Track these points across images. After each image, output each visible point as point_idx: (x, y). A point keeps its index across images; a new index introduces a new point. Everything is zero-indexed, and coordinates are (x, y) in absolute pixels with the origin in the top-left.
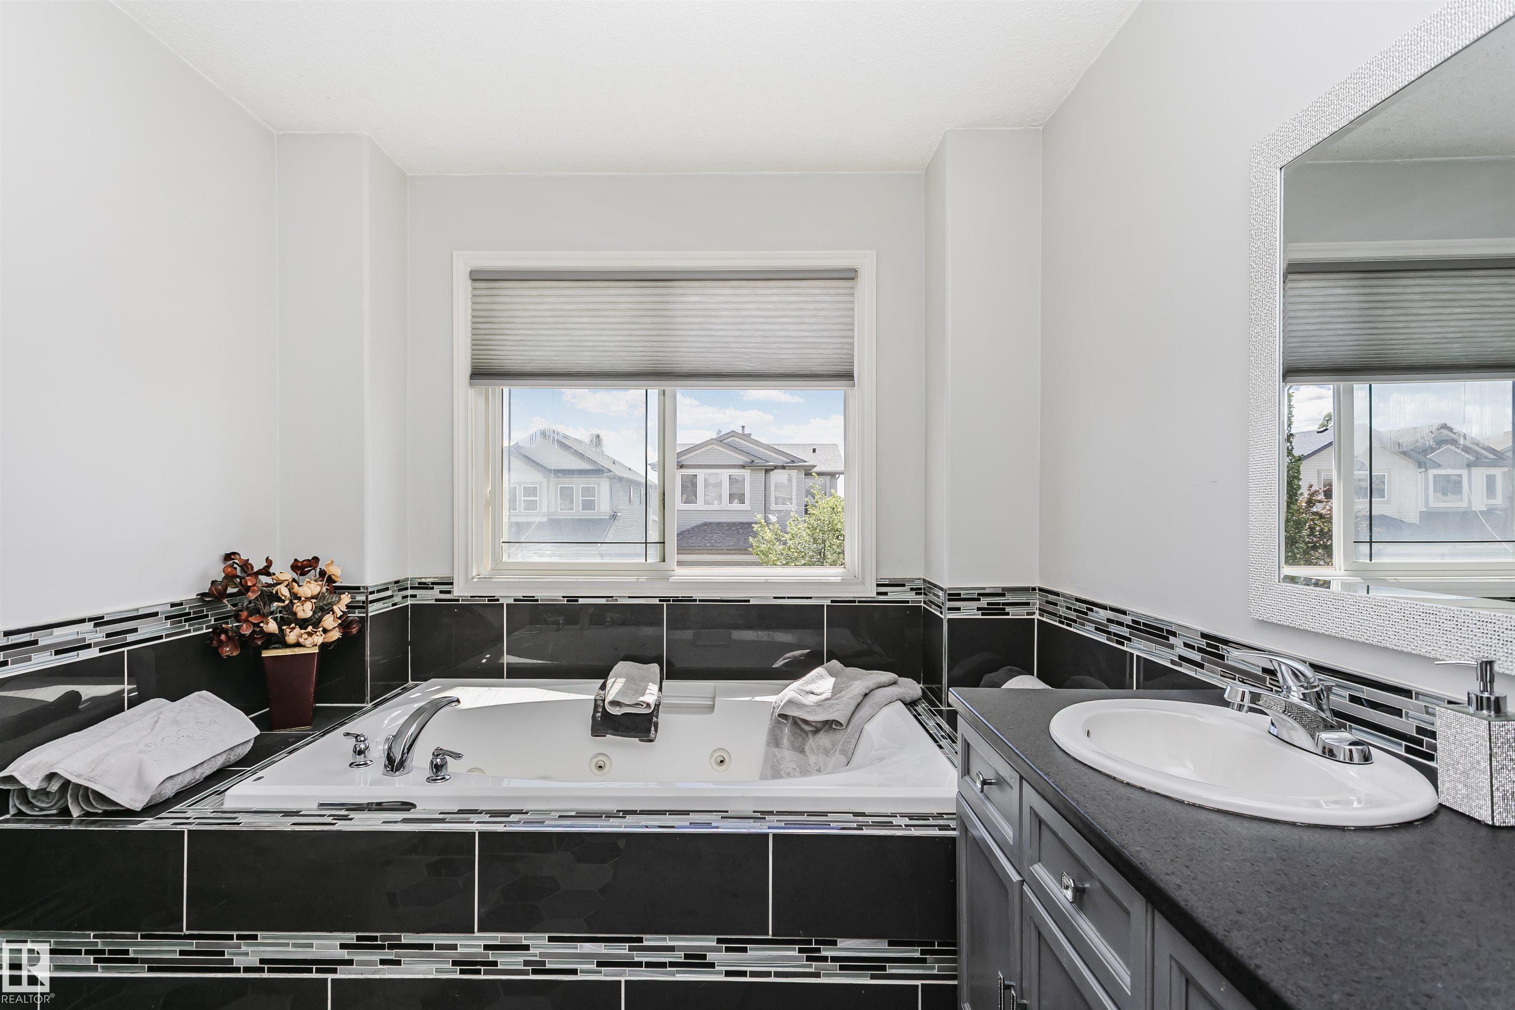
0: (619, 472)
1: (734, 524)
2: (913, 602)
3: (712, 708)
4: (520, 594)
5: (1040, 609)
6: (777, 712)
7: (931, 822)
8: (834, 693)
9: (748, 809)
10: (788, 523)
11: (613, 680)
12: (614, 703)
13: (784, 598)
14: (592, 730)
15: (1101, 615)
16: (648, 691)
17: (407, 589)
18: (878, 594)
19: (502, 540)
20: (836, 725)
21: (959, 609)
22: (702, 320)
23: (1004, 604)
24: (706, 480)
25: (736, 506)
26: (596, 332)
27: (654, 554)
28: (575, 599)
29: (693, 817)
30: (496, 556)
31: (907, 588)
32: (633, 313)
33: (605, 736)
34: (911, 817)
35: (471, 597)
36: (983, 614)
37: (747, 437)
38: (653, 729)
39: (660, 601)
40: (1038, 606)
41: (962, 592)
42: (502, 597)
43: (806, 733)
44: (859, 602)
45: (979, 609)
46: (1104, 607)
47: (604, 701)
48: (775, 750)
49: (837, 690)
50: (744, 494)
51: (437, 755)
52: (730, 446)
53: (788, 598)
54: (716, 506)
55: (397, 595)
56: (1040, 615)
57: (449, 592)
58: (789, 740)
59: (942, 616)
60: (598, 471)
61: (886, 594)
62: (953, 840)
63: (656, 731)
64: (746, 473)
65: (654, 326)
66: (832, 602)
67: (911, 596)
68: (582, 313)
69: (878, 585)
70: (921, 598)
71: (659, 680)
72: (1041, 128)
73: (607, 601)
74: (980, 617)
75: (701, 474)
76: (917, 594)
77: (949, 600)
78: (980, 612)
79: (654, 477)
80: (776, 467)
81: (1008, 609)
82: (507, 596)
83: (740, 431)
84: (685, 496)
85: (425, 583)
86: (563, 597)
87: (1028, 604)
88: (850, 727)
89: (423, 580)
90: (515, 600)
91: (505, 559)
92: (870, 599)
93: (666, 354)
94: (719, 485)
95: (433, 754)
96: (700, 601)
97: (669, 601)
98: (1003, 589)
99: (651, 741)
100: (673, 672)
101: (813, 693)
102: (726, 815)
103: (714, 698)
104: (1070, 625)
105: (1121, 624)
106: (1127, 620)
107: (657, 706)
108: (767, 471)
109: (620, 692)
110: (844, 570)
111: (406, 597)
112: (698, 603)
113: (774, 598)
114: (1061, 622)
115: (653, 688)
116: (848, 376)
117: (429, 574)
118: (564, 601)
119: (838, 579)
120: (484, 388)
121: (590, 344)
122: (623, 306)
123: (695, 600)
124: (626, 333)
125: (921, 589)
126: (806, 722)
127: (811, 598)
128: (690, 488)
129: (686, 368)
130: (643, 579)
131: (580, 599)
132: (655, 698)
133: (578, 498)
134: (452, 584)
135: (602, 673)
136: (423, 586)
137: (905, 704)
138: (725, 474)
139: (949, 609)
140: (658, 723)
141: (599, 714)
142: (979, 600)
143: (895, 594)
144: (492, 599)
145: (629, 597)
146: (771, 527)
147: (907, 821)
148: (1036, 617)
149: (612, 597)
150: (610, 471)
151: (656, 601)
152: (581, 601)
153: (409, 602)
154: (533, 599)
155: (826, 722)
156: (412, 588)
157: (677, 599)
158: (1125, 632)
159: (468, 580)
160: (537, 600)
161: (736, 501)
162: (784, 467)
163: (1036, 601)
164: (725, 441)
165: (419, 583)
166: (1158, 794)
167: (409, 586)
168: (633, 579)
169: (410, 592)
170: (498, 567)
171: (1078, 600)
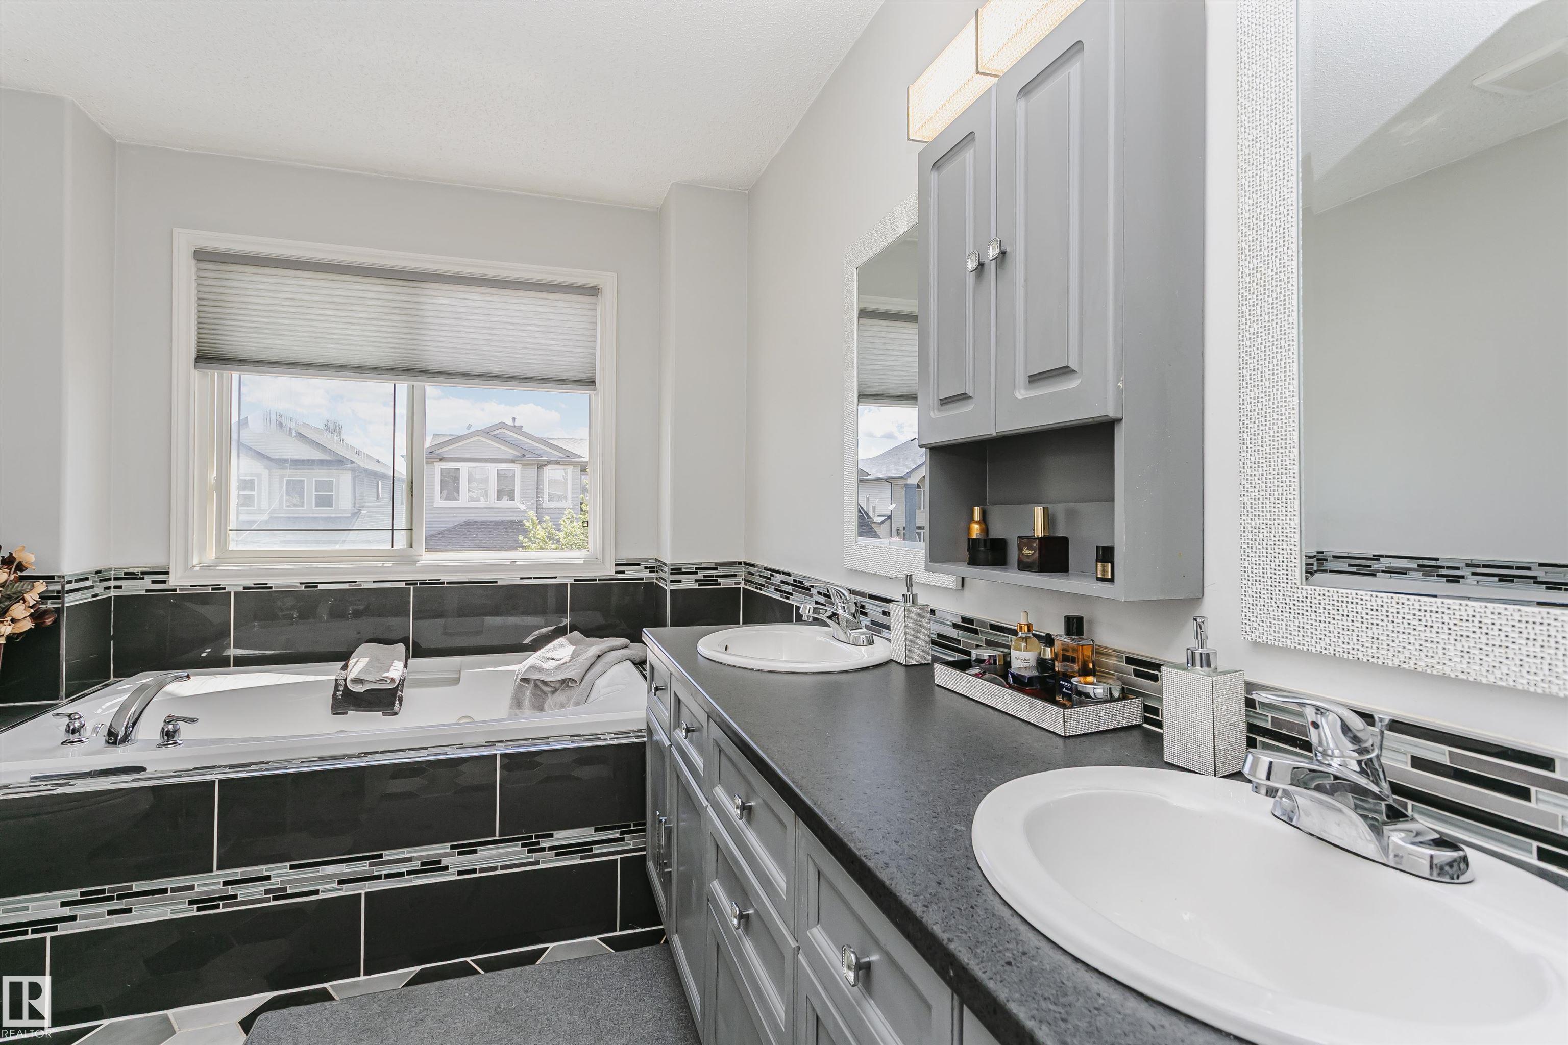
0: (363, 465)
1: (502, 522)
2: (647, 579)
3: (459, 679)
4: (250, 582)
5: (745, 580)
6: (519, 677)
7: (632, 734)
8: (572, 658)
9: (482, 740)
10: (561, 521)
11: (355, 660)
12: (356, 681)
13: (531, 578)
14: (333, 708)
15: (778, 578)
16: (392, 668)
17: (110, 579)
18: (617, 572)
19: (229, 528)
20: (572, 683)
21: (680, 581)
22: (453, 322)
23: (717, 576)
24: (470, 475)
25: (505, 503)
26: (341, 326)
27: (401, 540)
28: (314, 585)
29: (430, 751)
30: (222, 541)
31: (642, 567)
32: (382, 310)
33: (346, 713)
34: (616, 734)
35: (191, 586)
36: (700, 585)
37: (518, 429)
38: (397, 702)
39: (407, 584)
40: (743, 577)
41: (682, 567)
42: (229, 585)
43: (545, 693)
44: (599, 580)
45: (696, 581)
46: (778, 572)
47: (345, 680)
48: (517, 711)
49: (574, 656)
50: (514, 491)
51: (169, 722)
52: (497, 438)
53: (534, 578)
54: (482, 503)
55: (98, 586)
56: (745, 584)
57: (164, 582)
58: (530, 701)
59: (666, 588)
60: (339, 462)
61: (623, 572)
62: (644, 744)
63: (401, 704)
64: (517, 468)
65: (404, 325)
66: (575, 580)
67: (645, 574)
68: (327, 306)
69: (616, 565)
70: (654, 575)
71: (404, 658)
72: (747, 192)
73: (349, 586)
74: (697, 587)
75: (464, 468)
76: (650, 572)
77: (672, 574)
78: (697, 584)
79: (402, 469)
80: (550, 463)
81: (720, 580)
82: (234, 585)
83: (510, 423)
84: (445, 492)
85: (134, 574)
86: (301, 583)
87: (735, 576)
88: (583, 682)
89: (131, 570)
90: (244, 588)
91: (232, 546)
92: (609, 577)
93: (416, 352)
94: (486, 480)
95: (165, 721)
96: (448, 583)
97: (416, 584)
98: (716, 564)
99: (396, 714)
100: (418, 651)
101: (553, 659)
102: (460, 746)
103: (460, 671)
104: (761, 589)
105: (787, 583)
106: (790, 580)
107: (402, 681)
108: (540, 466)
109: (364, 670)
110: (587, 553)
111: (109, 588)
112: (445, 585)
113: (521, 578)
114: (756, 588)
115: (399, 665)
116: (590, 382)
117: (137, 563)
118: (302, 587)
119: (582, 561)
120: (209, 372)
121: (335, 337)
122: (370, 302)
123: (443, 583)
124: (373, 328)
125: (654, 567)
126: (545, 683)
127: (556, 577)
128: (451, 483)
129: (435, 367)
130: (389, 564)
131: (319, 585)
132: (400, 673)
133: (310, 493)
134: (168, 573)
135: (343, 656)
136: (130, 576)
137: (634, 664)
138: (492, 470)
139: (672, 581)
140: (402, 697)
141: (341, 693)
142: (696, 573)
143: (632, 573)
144: (216, 588)
145: (374, 582)
146: (544, 525)
147: (613, 736)
148: (742, 586)
149: (356, 582)
150: (353, 462)
151: (403, 585)
152: (321, 587)
153: (113, 593)
154: (265, 586)
155: (564, 681)
156: (116, 579)
157: (423, 583)
158: (789, 589)
159: (188, 568)
160: (271, 588)
161: (505, 498)
162: (558, 463)
163: (741, 572)
164: (492, 433)
165: (126, 574)
166: (742, 668)
167: (112, 577)
168: (379, 564)
169: (113, 583)
170: (224, 555)
171: (766, 569)
